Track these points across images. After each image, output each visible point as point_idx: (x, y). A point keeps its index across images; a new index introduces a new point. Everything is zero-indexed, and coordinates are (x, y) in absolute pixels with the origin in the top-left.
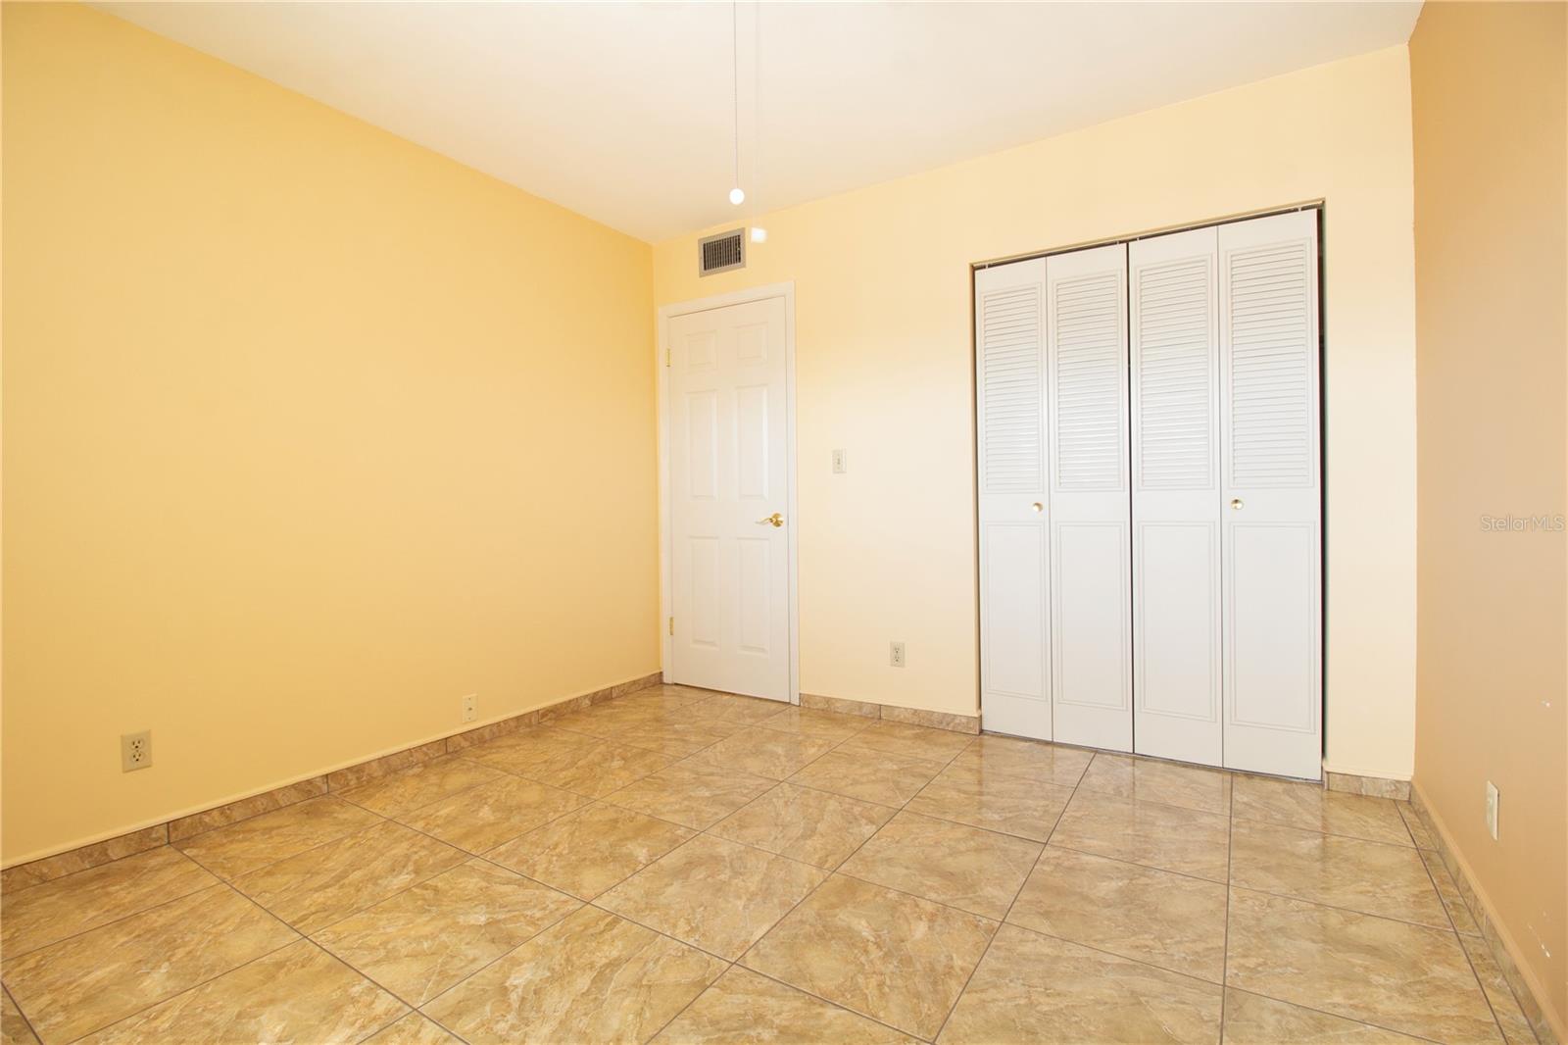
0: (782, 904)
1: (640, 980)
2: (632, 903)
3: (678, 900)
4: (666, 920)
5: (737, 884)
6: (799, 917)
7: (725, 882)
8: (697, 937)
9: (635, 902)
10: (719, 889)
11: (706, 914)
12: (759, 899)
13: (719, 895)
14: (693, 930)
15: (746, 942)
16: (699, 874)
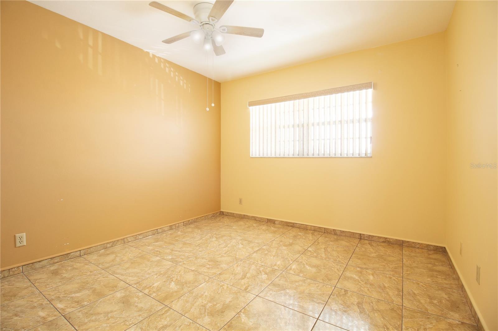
0: (192, 293)
1: (235, 275)
2: (242, 295)
3: (227, 296)
4: (230, 289)
5: (205, 301)
6: (189, 289)
7: (210, 302)
8: (221, 284)
9: (241, 295)
10: (212, 299)
11: (218, 290)
12: (199, 295)
13: (212, 297)
14: (222, 286)
15: (207, 283)
16: (219, 307)
